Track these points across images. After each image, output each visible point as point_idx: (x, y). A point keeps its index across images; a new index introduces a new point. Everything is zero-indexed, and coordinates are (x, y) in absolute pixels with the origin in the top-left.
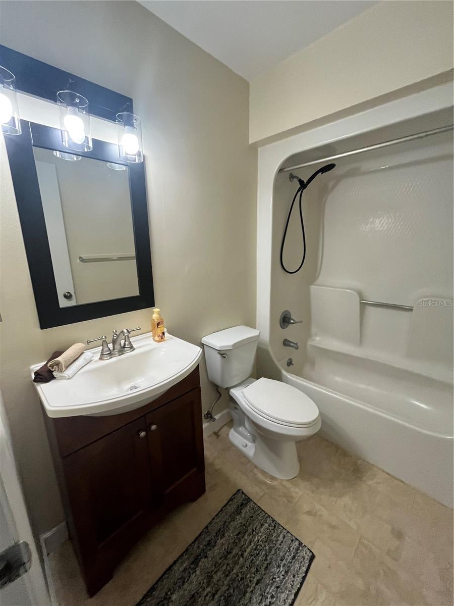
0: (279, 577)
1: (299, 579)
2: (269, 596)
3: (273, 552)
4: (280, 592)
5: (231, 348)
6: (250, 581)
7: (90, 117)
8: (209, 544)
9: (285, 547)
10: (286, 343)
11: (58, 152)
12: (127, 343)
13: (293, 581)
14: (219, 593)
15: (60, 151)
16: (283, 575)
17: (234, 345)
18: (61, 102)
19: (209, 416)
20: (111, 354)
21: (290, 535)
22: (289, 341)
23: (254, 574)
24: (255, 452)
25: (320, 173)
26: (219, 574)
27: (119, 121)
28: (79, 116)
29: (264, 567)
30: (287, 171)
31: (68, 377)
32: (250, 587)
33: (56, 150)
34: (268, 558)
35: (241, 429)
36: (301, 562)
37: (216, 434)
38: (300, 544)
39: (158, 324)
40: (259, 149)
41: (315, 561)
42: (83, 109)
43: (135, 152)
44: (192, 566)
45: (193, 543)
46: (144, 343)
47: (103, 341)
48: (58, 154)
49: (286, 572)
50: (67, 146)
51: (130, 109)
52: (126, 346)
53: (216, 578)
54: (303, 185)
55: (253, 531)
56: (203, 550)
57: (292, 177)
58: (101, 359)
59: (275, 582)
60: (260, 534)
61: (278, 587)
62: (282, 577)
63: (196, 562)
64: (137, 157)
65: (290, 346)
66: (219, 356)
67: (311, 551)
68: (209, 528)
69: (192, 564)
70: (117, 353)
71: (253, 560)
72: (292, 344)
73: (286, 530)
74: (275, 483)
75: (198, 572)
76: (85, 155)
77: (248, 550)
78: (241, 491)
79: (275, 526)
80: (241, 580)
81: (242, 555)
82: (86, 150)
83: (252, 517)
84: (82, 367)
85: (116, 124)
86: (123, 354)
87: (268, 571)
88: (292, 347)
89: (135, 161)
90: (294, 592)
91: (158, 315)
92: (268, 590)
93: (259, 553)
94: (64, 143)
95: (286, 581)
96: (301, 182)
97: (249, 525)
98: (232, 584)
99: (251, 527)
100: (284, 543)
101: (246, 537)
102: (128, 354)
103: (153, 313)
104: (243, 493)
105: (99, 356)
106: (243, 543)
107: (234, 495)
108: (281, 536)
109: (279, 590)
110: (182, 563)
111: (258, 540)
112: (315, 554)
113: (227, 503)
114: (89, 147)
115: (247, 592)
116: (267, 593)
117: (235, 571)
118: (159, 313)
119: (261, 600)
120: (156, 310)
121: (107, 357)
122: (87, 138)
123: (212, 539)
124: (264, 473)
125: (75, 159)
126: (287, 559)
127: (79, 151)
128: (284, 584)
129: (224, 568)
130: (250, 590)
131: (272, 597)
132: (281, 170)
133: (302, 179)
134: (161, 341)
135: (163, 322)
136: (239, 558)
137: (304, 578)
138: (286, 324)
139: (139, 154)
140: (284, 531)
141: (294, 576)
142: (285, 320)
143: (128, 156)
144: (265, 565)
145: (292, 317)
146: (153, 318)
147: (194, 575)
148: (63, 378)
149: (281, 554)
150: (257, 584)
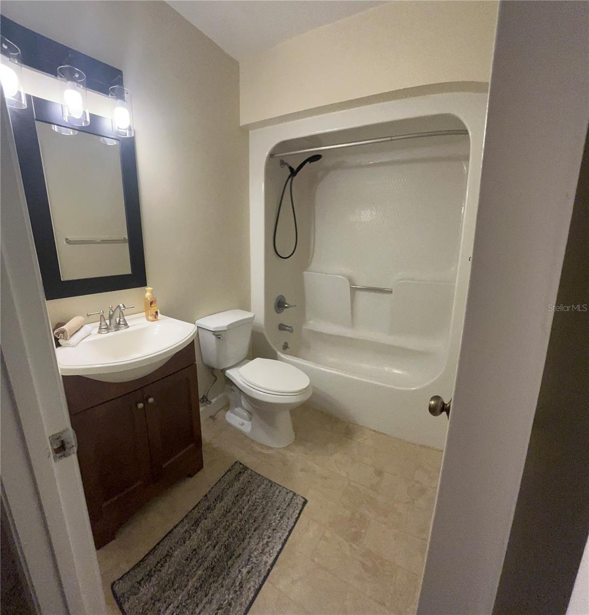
0: (275, 522)
1: (293, 520)
2: (266, 537)
3: (270, 504)
4: (276, 533)
5: (226, 329)
6: (249, 530)
7: (88, 91)
8: (208, 509)
9: (280, 499)
10: (282, 327)
11: (56, 126)
12: (121, 320)
13: (288, 523)
14: (219, 544)
15: (58, 125)
16: (279, 520)
17: (228, 326)
18: (61, 77)
19: (205, 400)
20: (108, 329)
21: (285, 489)
22: (283, 325)
23: (252, 523)
24: (252, 428)
25: (308, 162)
26: (219, 530)
27: (112, 95)
28: (77, 91)
29: (261, 517)
30: (278, 157)
31: (72, 345)
32: (249, 534)
33: (54, 124)
34: (265, 510)
35: (238, 410)
36: (295, 507)
37: (213, 417)
38: (294, 494)
39: (151, 303)
40: (250, 132)
41: (308, 504)
42: (81, 83)
43: (127, 126)
44: (192, 528)
45: (193, 509)
46: (137, 322)
47: (101, 315)
48: (55, 128)
49: (281, 518)
50: (67, 121)
51: (120, 82)
52: (121, 323)
53: (215, 533)
54: (293, 173)
55: (251, 492)
56: (203, 514)
57: (283, 163)
58: (99, 332)
59: (271, 526)
60: (257, 494)
61: (274, 530)
62: (277, 521)
63: (197, 523)
64: (128, 132)
65: (285, 330)
66: (214, 337)
67: (304, 498)
68: (208, 496)
69: (193, 526)
70: (113, 328)
71: (251, 514)
72: (287, 328)
73: (281, 486)
74: (270, 452)
75: (199, 531)
76: (81, 130)
77: (246, 507)
78: (238, 463)
79: (271, 486)
80: (240, 530)
81: (241, 512)
82: (83, 125)
83: (249, 481)
84: (84, 338)
85: (109, 97)
86: (118, 330)
87: (264, 521)
88: (288, 330)
89: (126, 135)
90: (288, 530)
91: (151, 294)
92: (265, 533)
93: (256, 508)
94: (64, 118)
95: (281, 524)
96: (291, 169)
97: (247, 488)
98: (231, 535)
99: (248, 489)
100: (279, 497)
101: (244, 498)
102: (123, 331)
103: (146, 292)
104: (240, 464)
105: (98, 331)
106: (241, 503)
107: (232, 466)
108: (278, 490)
109: (275, 531)
110: (183, 527)
111: (256, 498)
112: (307, 499)
113: (226, 474)
114: (86, 122)
115: (246, 538)
116: (265, 536)
117: (234, 525)
118: (152, 292)
119: (259, 541)
120: (148, 289)
121: (104, 331)
122: (85, 113)
123: (211, 505)
124: (261, 445)
125: (72, 134)
126: (282, 508)
127: (77, 125)
128: (280, 526)
129: (224, 524)
130: (249, 536)
131: (269, 537)
132: (271, 155)
133: (293, 167)
134: (154, 321)
135: (156, 301)
136: (238, 515)
137: (297, 518)
138: (281, 309)
139: (130, 129)
140: (280, 487)
141: (288, 519)
142: (280, 305)
143: (120, 130)
144: (262, 516)
145: (287, 302)
146: (146, 297)
147: (195, 534)
148: (68, 346)
149: (277, 505)
150: (255, 531)
